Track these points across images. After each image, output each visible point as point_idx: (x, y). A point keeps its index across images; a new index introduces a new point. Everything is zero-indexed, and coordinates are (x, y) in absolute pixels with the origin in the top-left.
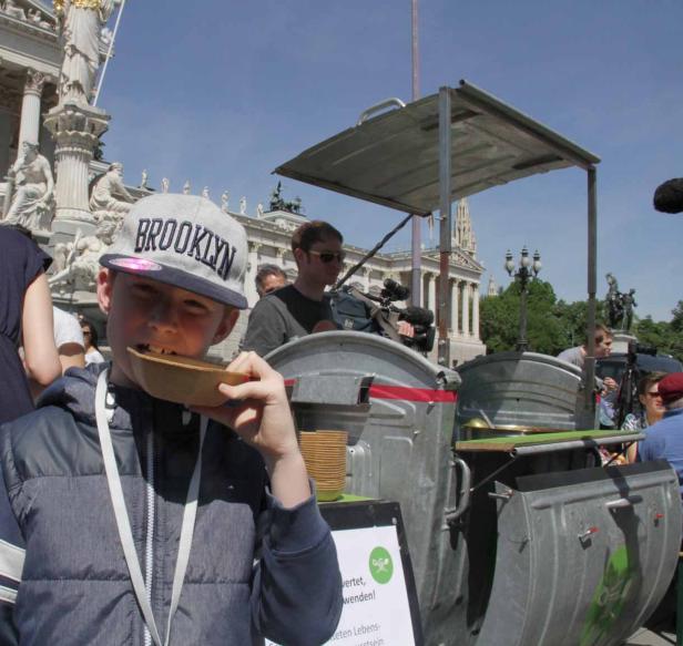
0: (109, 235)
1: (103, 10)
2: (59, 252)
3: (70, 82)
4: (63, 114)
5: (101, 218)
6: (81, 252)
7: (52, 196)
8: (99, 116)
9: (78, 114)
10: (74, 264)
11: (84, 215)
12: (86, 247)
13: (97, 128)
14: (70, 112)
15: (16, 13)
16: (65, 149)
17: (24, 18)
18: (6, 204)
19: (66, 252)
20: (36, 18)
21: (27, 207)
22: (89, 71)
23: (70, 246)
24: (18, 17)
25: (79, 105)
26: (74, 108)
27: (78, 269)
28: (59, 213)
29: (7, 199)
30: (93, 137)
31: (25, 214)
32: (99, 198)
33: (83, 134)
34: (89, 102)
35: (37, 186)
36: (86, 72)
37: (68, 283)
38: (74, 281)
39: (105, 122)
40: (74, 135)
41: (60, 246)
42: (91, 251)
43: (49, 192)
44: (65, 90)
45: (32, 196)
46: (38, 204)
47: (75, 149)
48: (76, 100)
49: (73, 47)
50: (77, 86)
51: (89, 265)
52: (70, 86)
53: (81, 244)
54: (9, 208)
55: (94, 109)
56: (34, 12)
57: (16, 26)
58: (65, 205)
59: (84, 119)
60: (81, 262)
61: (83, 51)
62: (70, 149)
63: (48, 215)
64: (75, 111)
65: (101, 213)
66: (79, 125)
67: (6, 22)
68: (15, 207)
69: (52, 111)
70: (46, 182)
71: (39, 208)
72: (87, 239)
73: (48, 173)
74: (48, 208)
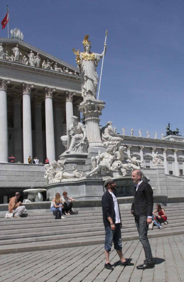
0: (112, 151)
1: (96, 60)
2: (93, 160)
3: (87, 91)
4: (86, 104)
5: (107, 145)
6: (101, 159)
7: (86, 138)
8: (101, 103)
9: (92, 103)
10: (100, 164)
11: (100, 144)
12: (103, 157)
13: (100, 108)
14: (89, 103)
15: (59, 70)
16: (89, 118)
17: (62, 71)
18: (68, 144)
19: (96, 160)
20: (67, 71)
21: (77, 144)
22: (94, 85)
23: (97, 157)
24: (60, 72)
25: (92, 100)
26: (90, 101)
27: (102, 166)
28: (90, 145)
29: (68, 141)
30: (99, 112)
31: (76, 147)
32: (105, 137)
33: (95, 111)
34: (95, 98)
35: (79, 135)
36: (93, 86)
37: (98, 173)
38: (100, 171)
39: (103, 105)
40: (92, 113)
41: (93, 158)
42: (105, 158)
43: (85, 136)
44: (85, 94)
45: (78, 139)
46: (81, 142)
47: (93, 118)
48: (90, 98)
49: (86, 76)
50: (90, 92)
51: (106, 164)
52: (87, 93)
53: (101, 156)
54: (69, 145)
55: (98, 100)
56: (65, 69)
57: (60, 75)
58: (92, 142)
59: (95, 105)
60: (102, 163)
61: (91, 78)
62: (91, 118)
63: (86, 146)
64: (91, 103)
65: (106, 143)
66: (93, 108)
67: (56, 74)
68: (72, 145)
69: (81, 104)
70: (83, 133)
71: (81, 144)
72: (103, 154)
73: (83, 129)
74: (86, 143)
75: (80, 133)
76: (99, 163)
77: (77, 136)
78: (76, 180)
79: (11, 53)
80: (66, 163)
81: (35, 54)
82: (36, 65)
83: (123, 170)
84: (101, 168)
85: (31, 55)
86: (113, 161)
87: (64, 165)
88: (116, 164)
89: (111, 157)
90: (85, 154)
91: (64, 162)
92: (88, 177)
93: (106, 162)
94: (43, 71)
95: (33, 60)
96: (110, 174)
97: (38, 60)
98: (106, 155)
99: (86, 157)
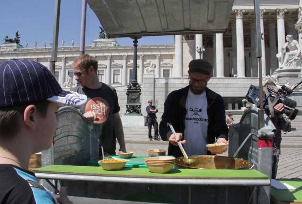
7: (300, 54)
35: (294, 52)
44: (301, 13)
68: (285, 61)
69: (297, 23)
70: (297, 49)
71: (295, 59)
73: (297, 46)
74: (299, 58)
75: (294, 50)
77: (291, 52)
80: (278, 77)
87: (277, 80)
91: (277, 76)
99: (299, 71)
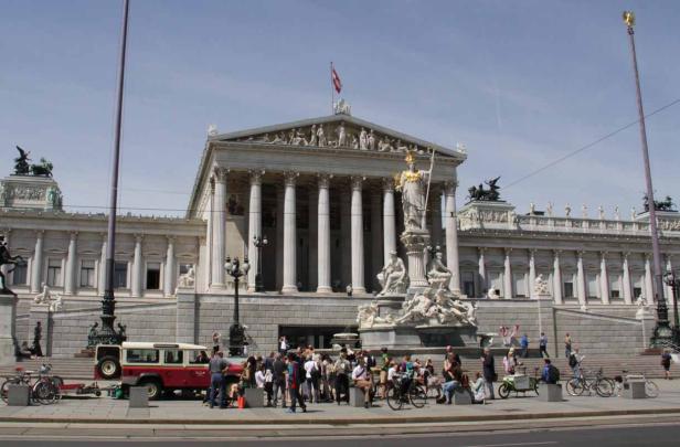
3: (409, 220)
4: (407, 236)
6: (416, 304)
7: (405, 277)
8: (425, 234)
10: (412, 310)
12: (419, 301)
13: (424, 239)
15: (403, 150)
17: (407, 151)
20: (415, 150)
23: (410, 302)
24: (405, 152)
28: (411, 284)
30: (423, 244)
33: (417, 245)
35: (398, 273)
37: (411, 319)
38: (413, 318)
43: (403, 275)
44: (407, 224)
46: (398, 282)
47: (415, 252)
49: (408, 202)
51: (419, 310)
52: (409, 222)
58: (413, 279)
59: (417, 237)
60: (416, 309)
61: (413, 204)
70: (402, 270)
72: (420, 297)
73: (402, 266)
74: (404, 283)
75: (399, 271)
76: (412, 307)
77: (394, 274)
78: (387, 325)
79: (336, 136)
81: (368, 130)
82: (369, 147)
83: (441, 315)
84: (413, 314)
85: (363, 134)
86: (432, 305)
88: (433, 309)
89: (428, 301)
90: (403, 295)
92: (399, 323)
93: (420, 308)
94: (379, 155)
95: (365, 141)
96: (426, 320)
97: (372, 139)
98: (422, 298)
99: (403, 299)
